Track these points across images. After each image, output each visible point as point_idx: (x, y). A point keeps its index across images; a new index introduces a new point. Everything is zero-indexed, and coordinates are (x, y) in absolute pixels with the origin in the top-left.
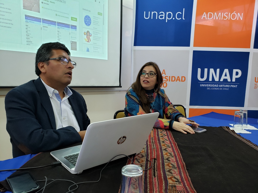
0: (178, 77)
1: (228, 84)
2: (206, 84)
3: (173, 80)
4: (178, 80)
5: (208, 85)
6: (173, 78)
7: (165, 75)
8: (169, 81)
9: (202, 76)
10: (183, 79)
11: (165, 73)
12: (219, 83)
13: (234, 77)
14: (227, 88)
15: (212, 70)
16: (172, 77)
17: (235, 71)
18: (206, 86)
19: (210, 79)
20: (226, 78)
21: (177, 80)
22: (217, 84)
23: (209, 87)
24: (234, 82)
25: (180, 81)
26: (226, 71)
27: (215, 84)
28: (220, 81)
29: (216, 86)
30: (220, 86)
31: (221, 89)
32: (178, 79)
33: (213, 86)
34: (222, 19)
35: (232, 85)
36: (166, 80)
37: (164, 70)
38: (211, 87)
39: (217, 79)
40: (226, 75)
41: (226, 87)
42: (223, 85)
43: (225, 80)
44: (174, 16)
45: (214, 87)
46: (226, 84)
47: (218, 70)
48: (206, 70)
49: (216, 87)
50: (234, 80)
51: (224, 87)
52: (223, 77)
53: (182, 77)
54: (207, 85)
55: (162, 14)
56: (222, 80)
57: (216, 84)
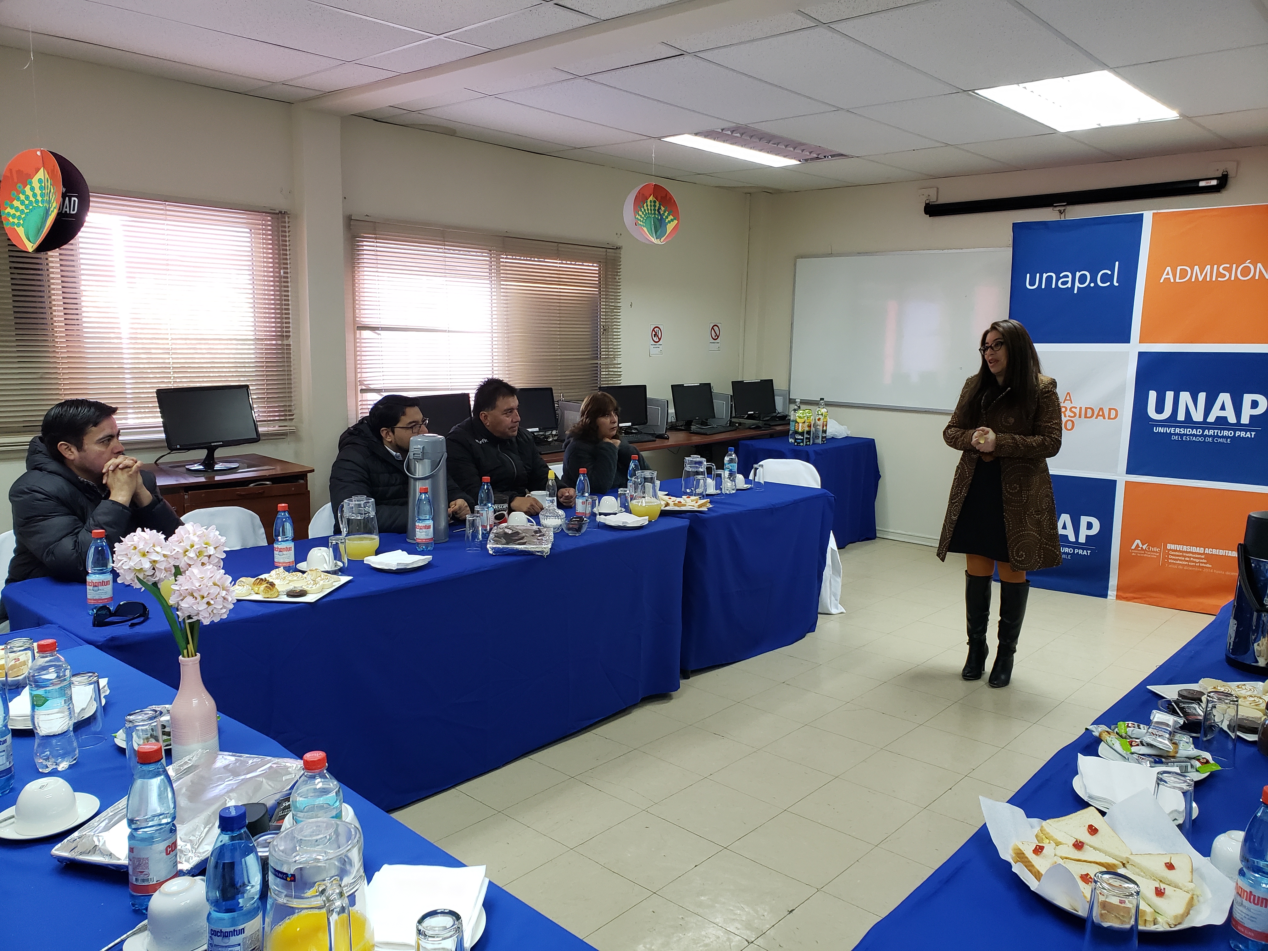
0: (1101, 409)
1: (1229, 430)
2: (1169, 427)
3: (1089, 415)
4: (1101, 416)
5: (1175, 430)
6: (1089, 411)
7: (1071, 403)
8: (1080, 417)
9: (1160, 409)
10: (1113, 413)
11: (1070, 400)
16: (1086, 409)
18: (1168, 432)
21: (1098, 415)
22: (1200, 428)
23: (1175, 434)
25: (1104, 418)
26: (1225, 398)
29: (1194, 432)
30: (1206, 432)
32: (1101, 413)
33: (1188, 431)
34: (1214, 279)
36: (1073, 415)
37: (1068, 393)
38: (1182, 435)
40: (1223, 408)
41: (1223, 437)
42: (1216, 431)
44: (1094, 279)
46: (1224, 429)
47: (1202, 396)
48: (1170, 395)
51: (1218, 436)
53: (1110, 409)
54: (1172, 430)
55: (1067, 276)
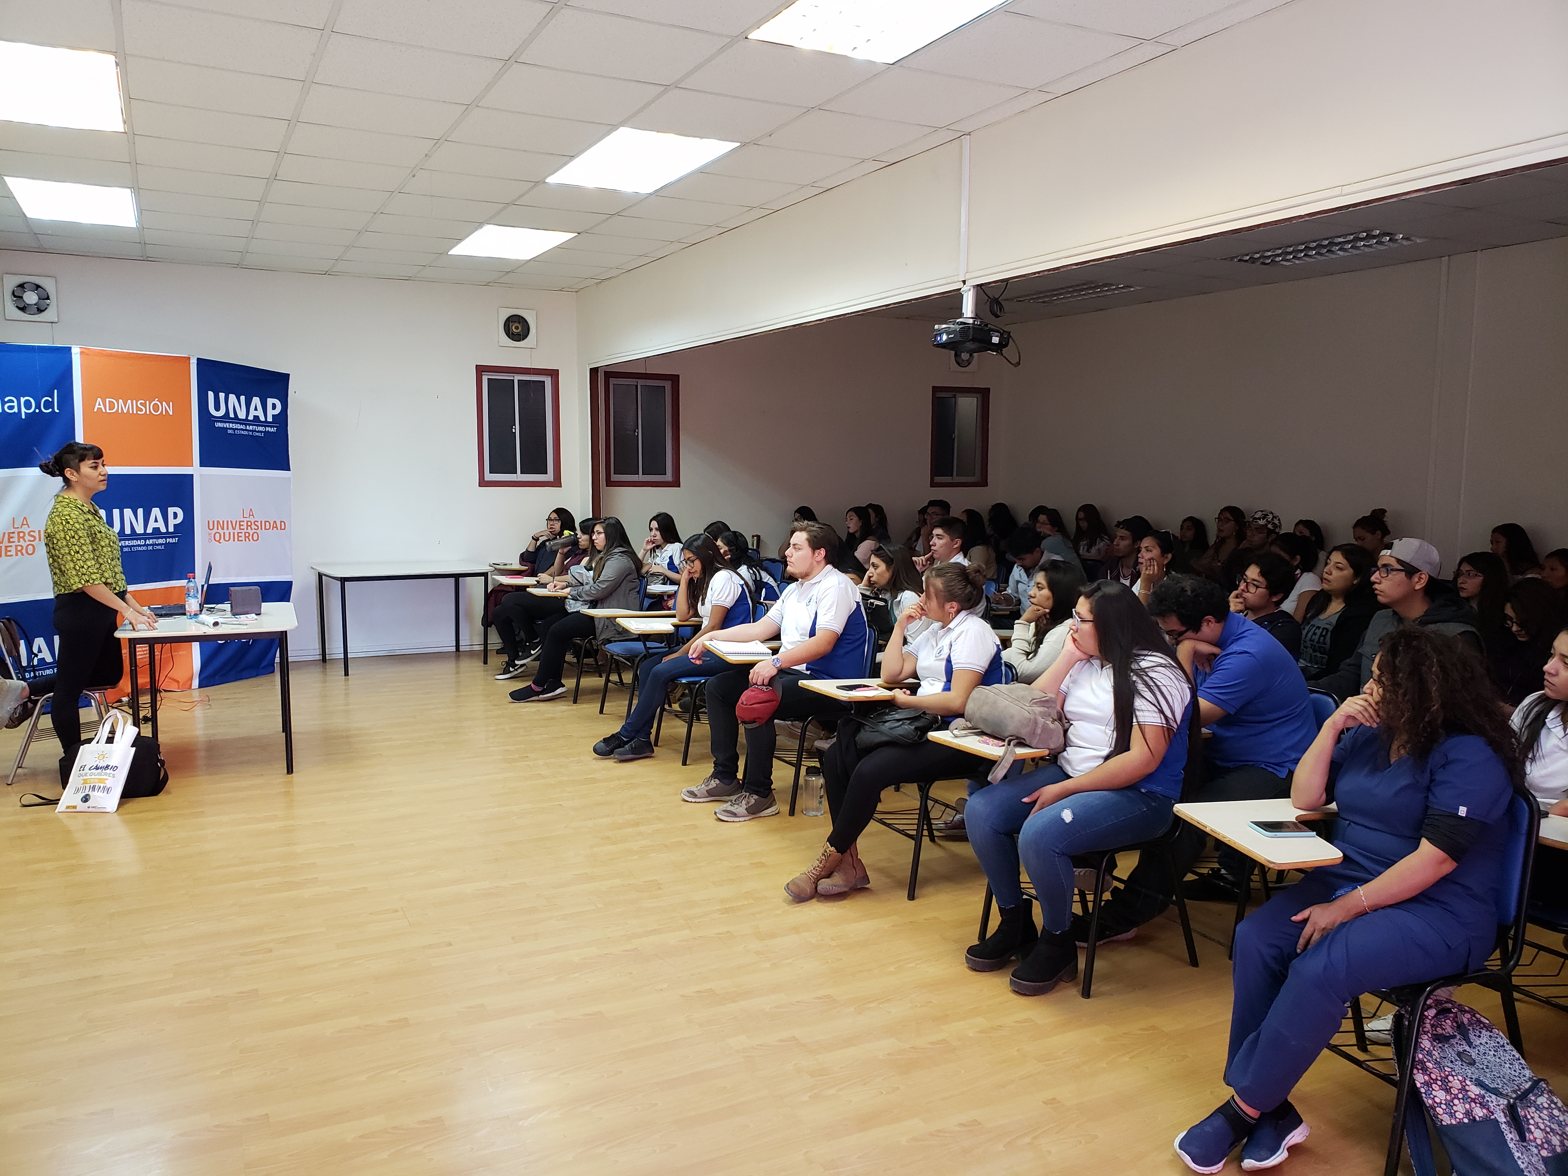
12: (145, 536)
13: (172, 522)
14: (161, 544)
15: (128, 512)
17: (171, 510)
19: (128, 531)
20: (156, 525)
24: (171, 533)
27: (137, 539)
28: (147, 532)
31: (150, 548)
35: (169, 537)
39: (140, 530)
43: (156, 530)
45: (137, 546)
49: (139, 546)
50: (171, 529)
52: (152, 525)
56: (149, 530)
57: (140, 539)
